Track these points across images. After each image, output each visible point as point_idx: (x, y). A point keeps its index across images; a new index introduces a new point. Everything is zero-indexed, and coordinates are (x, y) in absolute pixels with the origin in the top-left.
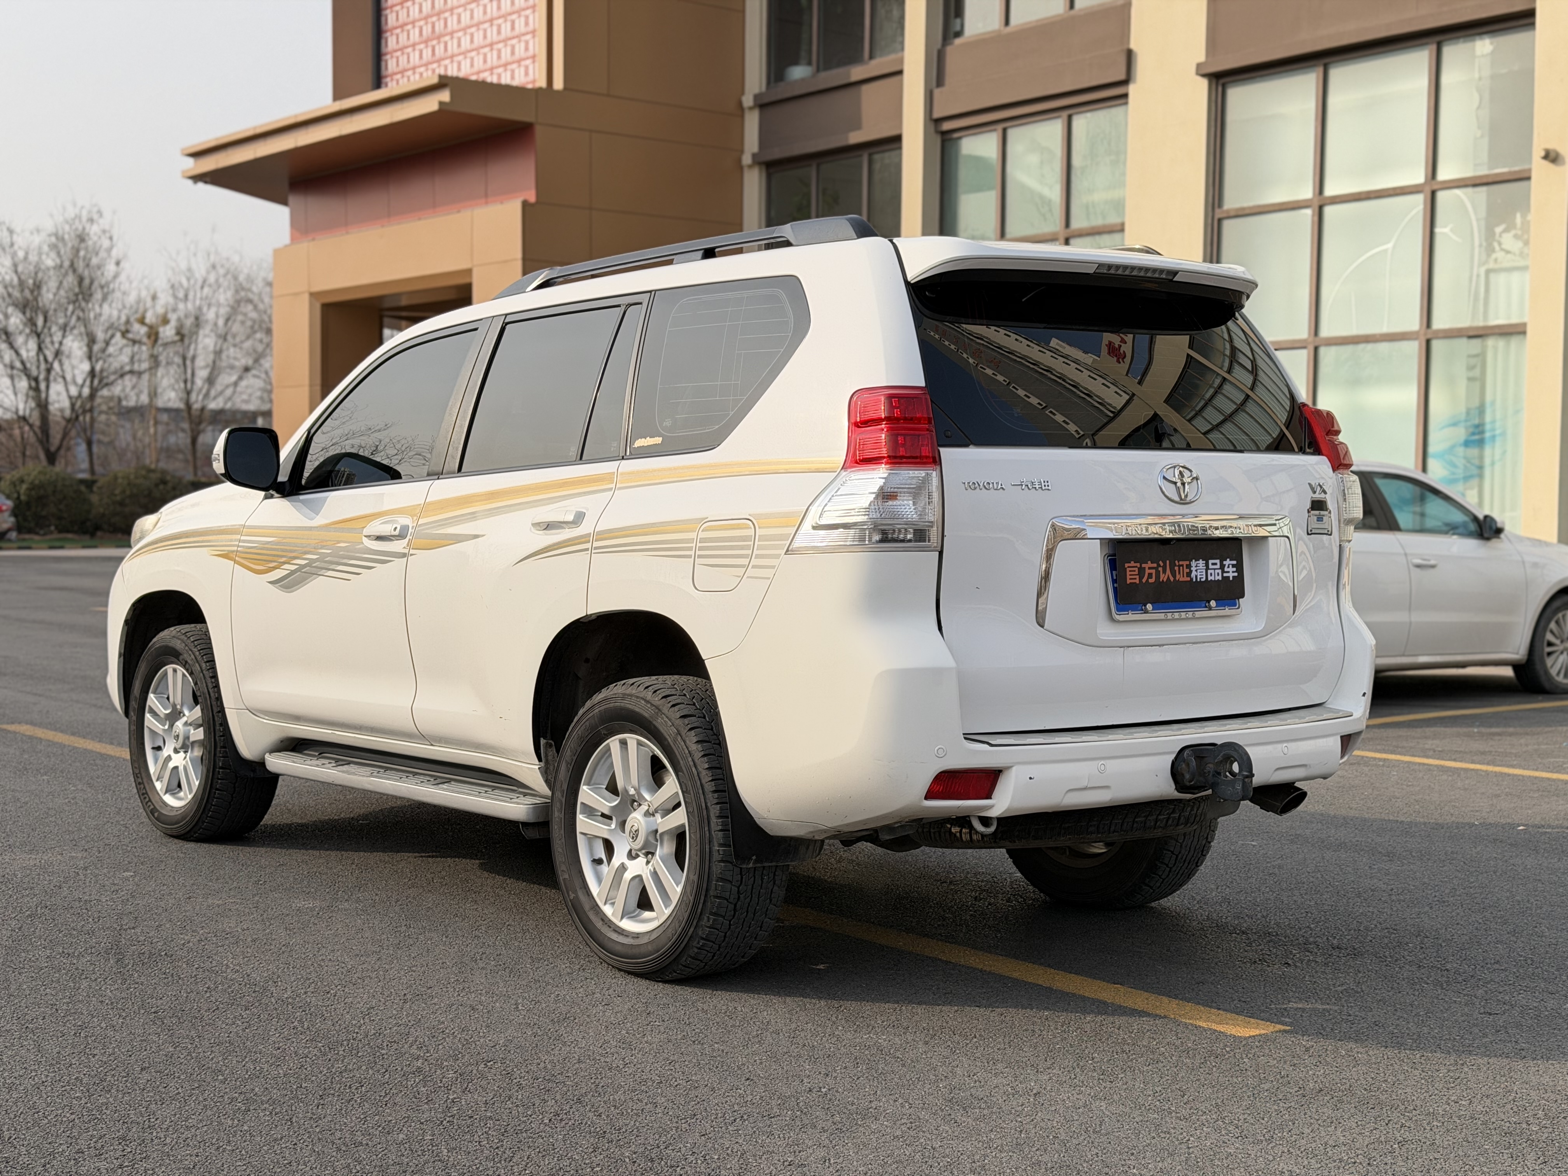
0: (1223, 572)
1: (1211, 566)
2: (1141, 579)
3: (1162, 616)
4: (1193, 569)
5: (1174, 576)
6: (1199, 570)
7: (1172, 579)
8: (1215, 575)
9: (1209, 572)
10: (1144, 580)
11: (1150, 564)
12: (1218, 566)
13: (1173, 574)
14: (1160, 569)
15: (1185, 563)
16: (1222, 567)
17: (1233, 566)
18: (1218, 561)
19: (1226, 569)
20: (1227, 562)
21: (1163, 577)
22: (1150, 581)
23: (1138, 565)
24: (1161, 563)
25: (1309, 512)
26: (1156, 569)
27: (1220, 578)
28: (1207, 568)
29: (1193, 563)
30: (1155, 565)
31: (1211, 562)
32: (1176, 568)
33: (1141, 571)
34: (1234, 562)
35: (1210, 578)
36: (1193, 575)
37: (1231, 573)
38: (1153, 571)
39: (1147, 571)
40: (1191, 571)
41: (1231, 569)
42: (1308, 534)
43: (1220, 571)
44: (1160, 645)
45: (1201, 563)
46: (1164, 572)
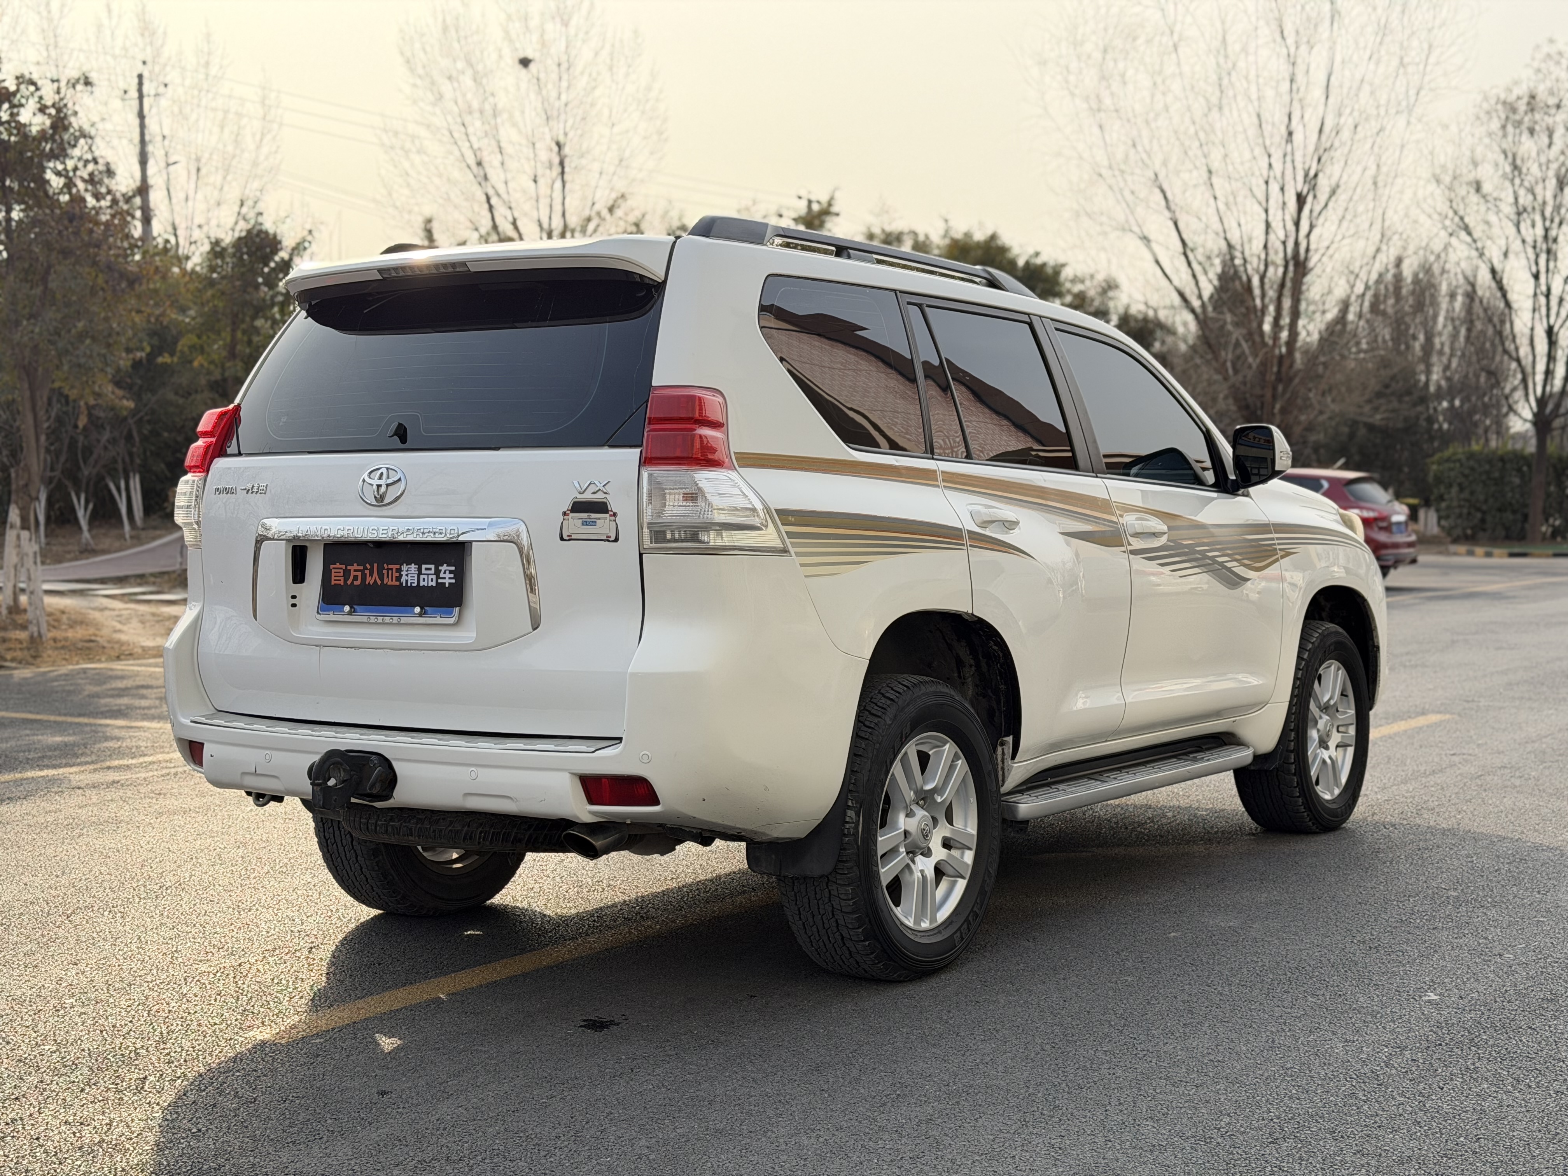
0: (438, 577)
1: (424, 571)
2: (345, 581)
3: (365, 619)
4: (404, 573)
5: (382, 579)
6: (409, 574)
7: (379, 582)
8: (429, 581)
9: (422, 577)
10: (349, 582)
11: (355, 567)
12: (433, 571)
13: (381, 577)
14: (367, 572)
15: (395, 567)
16: (437, 573)
17: (451, 572)
18: (432, 566)
19: (442, 575)
20: (444, 568)
21: (370, 580)
22: (356, 583)
23: (343, 567)
24: (368, 566)
25: (565, 514)
26: (362, 571)
27: (434, 584)
28: (420, 573)
29: (404, 567)
30: (361, 568)
31: (424, 566)
32: (385, 572)
33: (347, 573)
34: (453, 568)
35: (422, 583)
36: (403, 579)
37: (447, 579)
38: (359, 574)
39: (353, 573)
40: (401, 576)
41: (448, 575)
42: (562, 539)
43: (434, 577)
44: (355, 648)
45: (413, 567)
46: (371, 574)
